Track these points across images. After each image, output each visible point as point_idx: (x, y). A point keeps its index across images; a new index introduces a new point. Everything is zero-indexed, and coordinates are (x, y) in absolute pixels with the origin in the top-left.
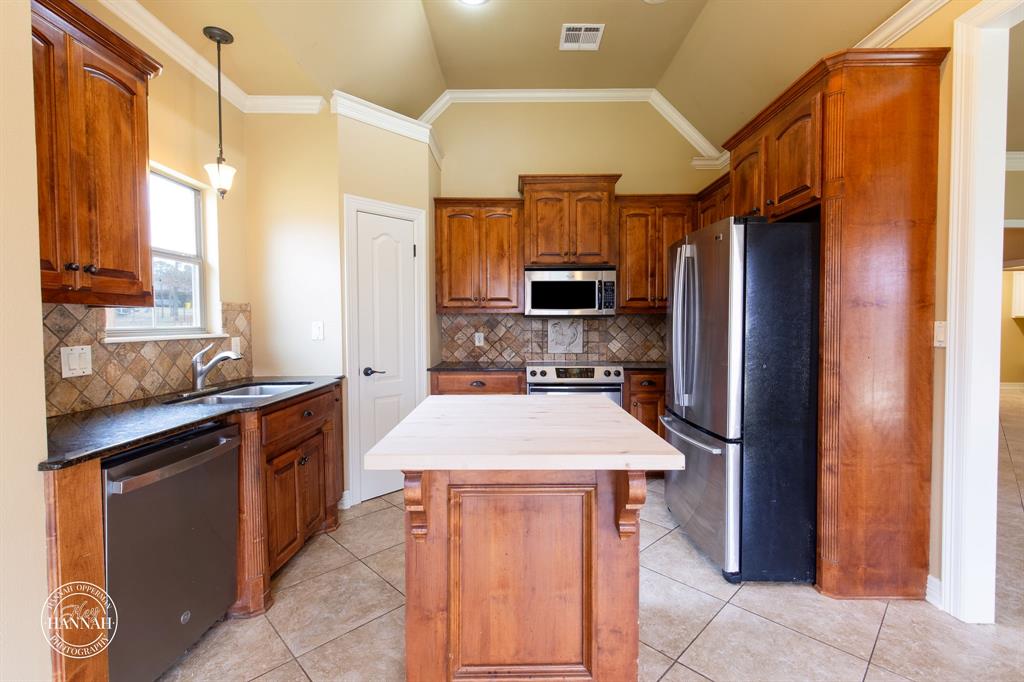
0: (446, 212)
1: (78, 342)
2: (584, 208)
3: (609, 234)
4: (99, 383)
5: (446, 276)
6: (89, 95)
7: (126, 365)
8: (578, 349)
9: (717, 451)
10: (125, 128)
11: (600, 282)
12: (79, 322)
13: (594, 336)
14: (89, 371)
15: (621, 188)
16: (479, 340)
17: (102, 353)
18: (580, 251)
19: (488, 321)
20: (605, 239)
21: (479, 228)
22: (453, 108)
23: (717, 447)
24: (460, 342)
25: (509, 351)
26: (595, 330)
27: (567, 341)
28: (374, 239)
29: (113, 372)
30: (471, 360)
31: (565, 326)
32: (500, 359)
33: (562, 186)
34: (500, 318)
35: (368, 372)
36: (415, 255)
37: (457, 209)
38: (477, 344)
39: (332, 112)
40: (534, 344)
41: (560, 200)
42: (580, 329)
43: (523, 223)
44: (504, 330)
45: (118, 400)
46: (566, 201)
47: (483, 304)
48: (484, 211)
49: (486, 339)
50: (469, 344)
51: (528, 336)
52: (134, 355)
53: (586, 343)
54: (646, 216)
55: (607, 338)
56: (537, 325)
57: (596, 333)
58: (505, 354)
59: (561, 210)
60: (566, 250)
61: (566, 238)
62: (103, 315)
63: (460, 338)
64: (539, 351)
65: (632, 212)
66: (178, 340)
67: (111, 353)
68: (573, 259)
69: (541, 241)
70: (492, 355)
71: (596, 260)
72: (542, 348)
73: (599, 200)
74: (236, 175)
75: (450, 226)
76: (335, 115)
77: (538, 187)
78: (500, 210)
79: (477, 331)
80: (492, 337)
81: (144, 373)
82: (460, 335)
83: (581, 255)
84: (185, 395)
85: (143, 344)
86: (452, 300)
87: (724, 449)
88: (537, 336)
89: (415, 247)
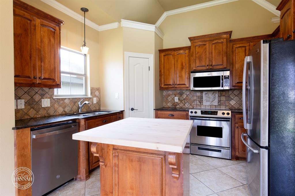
0: (163, 54)
1: (46, 98)
2: (215, 47)
3: (227, 56)
4: (52, 109)
5: (163, 76)
6: (42, 32)
7: (60, 104)
8: (216, 104)
9: (256, 151)
10: (52, 39)
11: (222, 76)
12: (47, 93)
13: (223, 98)
14: (49, 106)
15: (233, 37)
16: (176, 99)
17: (53, 101)
18: (213, 64)
19: (179, 93)
20: (225, 58)
21: (174, 58)
22: (168, 17)
23: (257, 150)
24: (169, 100)
25: (187, 104)
26: (224, 96)
27: (211, 100)
28: (134, 66)
29: (56, 106)
30: (174, 107)
31: (210, 95)
32: (184, 107)
33: (206, 39)
34: (184, 91)
35: (132, 109)
36: (149, 70)
37: (167, 53)
38: (176, 101)
39: (121, 26)
40: (197, 101)
41: (205, 45)
42: (217, 95)
43: (190, 55)
44: (185, 96)
45: (57, 114)
46: (207, 45)
47: (176, 86)
48: (176, 53)
49: (179, 99)
50: (173, 101)
51: (195, 98)
52: (62, 102)
53: (219, 101)
54: (245, 47)
55: (229, 99)
56: (198, 94)
57: (224, 97)
58: (186, 105)
59: (206, 49)
60: (207, 64)
61: (208, 59)
62: (54, 91)
63: (170, 99)
64: (199, 104)
65: (238, 46)
66: (76, 98)
67: (56, 101)
68: (211, 67)
69: (197, 61)
70: (181, 105)
71: (221, 67)
72: (200, 103)
73: (222, 43)
74: (89, 50)
75: (164, 59)
76: (122, 27)
77: (196, 41)
78: (182, 51)
79: (175, 96)
80: (181, 99)
81: (65, 107)
82: (169, 97)
84: (75, 114)
85: (65, 99)
86: (165, 85)
87: (259, 150)
88: (198, 98)
89: (149, 67)
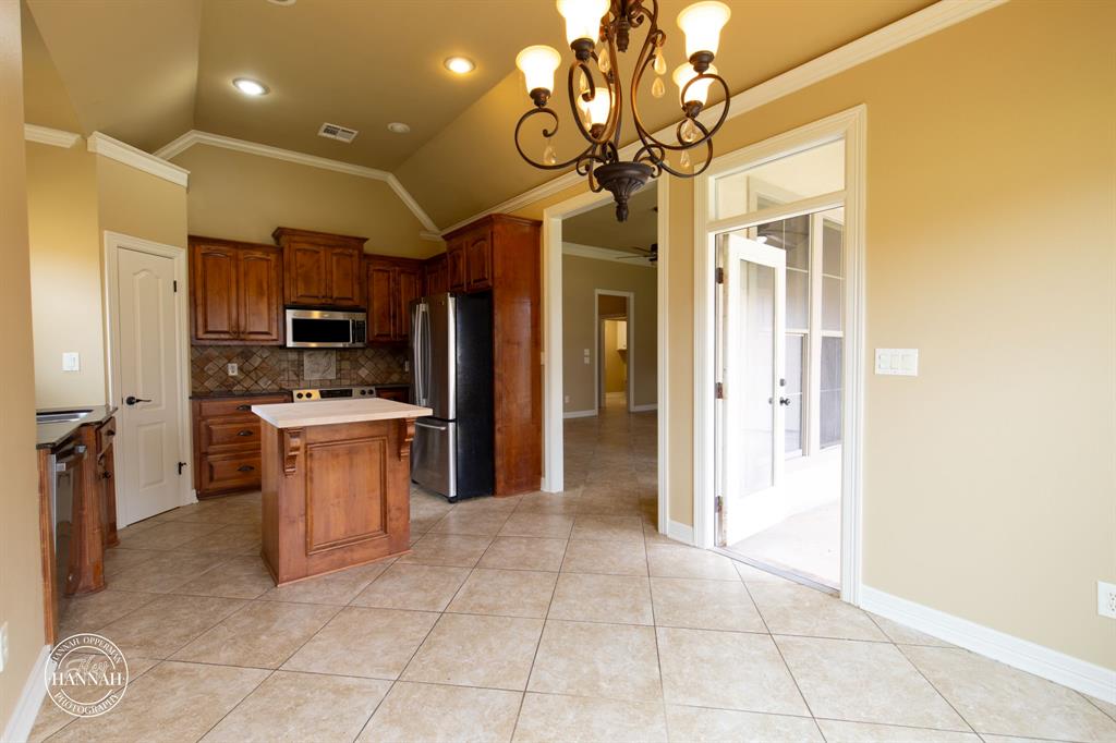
0: (203, 248)
2: (338, 261)
3: (360, 284)
5: (200, 309)
8: (333, 377)
9: (443, 428)
11: (353, 321)
13: (346, 365)
15: (368, 248)
16: (233, 370)
18: (335, 296)
19: (242, 352)
20: (356, 287)
21: (237, 267)
22: (198, 147)
23: (442, 425)
24: (210, 373)
25: (265, 379)
26: (348, 359)
27: (321, 369)
28: (135, 274)
30: (224, 388)
31: (322, 360)
32: (255, 387)
33: (318, 240)
34: (254, 350)
35: (131, 401)
36: (175, 291)
37: (213, 248)
38: (231, 374)
39: (90, 149)
40: (291, 373)
41: (318, 252)
42: (334, 358)
43: (283, 267)
44: (259, 360)
46: (322, 253)
47: (242, 336)
48: (241, 254)
49: (240, 369)
50: (222, 374)
51: (285, 365)
53: (339, 371)
54: (388, 272)
55: (357, 366)
56: (293, 356)
57: (348, 362)
58: (261, 383)
59: (318, 260)
60: (324, 293)
61: (323, 285)
63: (211, 368)
64: (295, 378)
65: (377, 268)
68: (330, 301)
69: (301, 285)
70: (248, 383)
71: (350, 303)
72: (298, 376)
73: (351, 256)
75: (204, 264)
76: (92, 153)
77: (296, 238)
78: (258, 254)
79: (229, 362)
80: (247, 366)
82: (210, 365)
83: (337, 298)
86: (207, 332)
87: (447, 426)
88: (293, 365)
89: (175, 283)
